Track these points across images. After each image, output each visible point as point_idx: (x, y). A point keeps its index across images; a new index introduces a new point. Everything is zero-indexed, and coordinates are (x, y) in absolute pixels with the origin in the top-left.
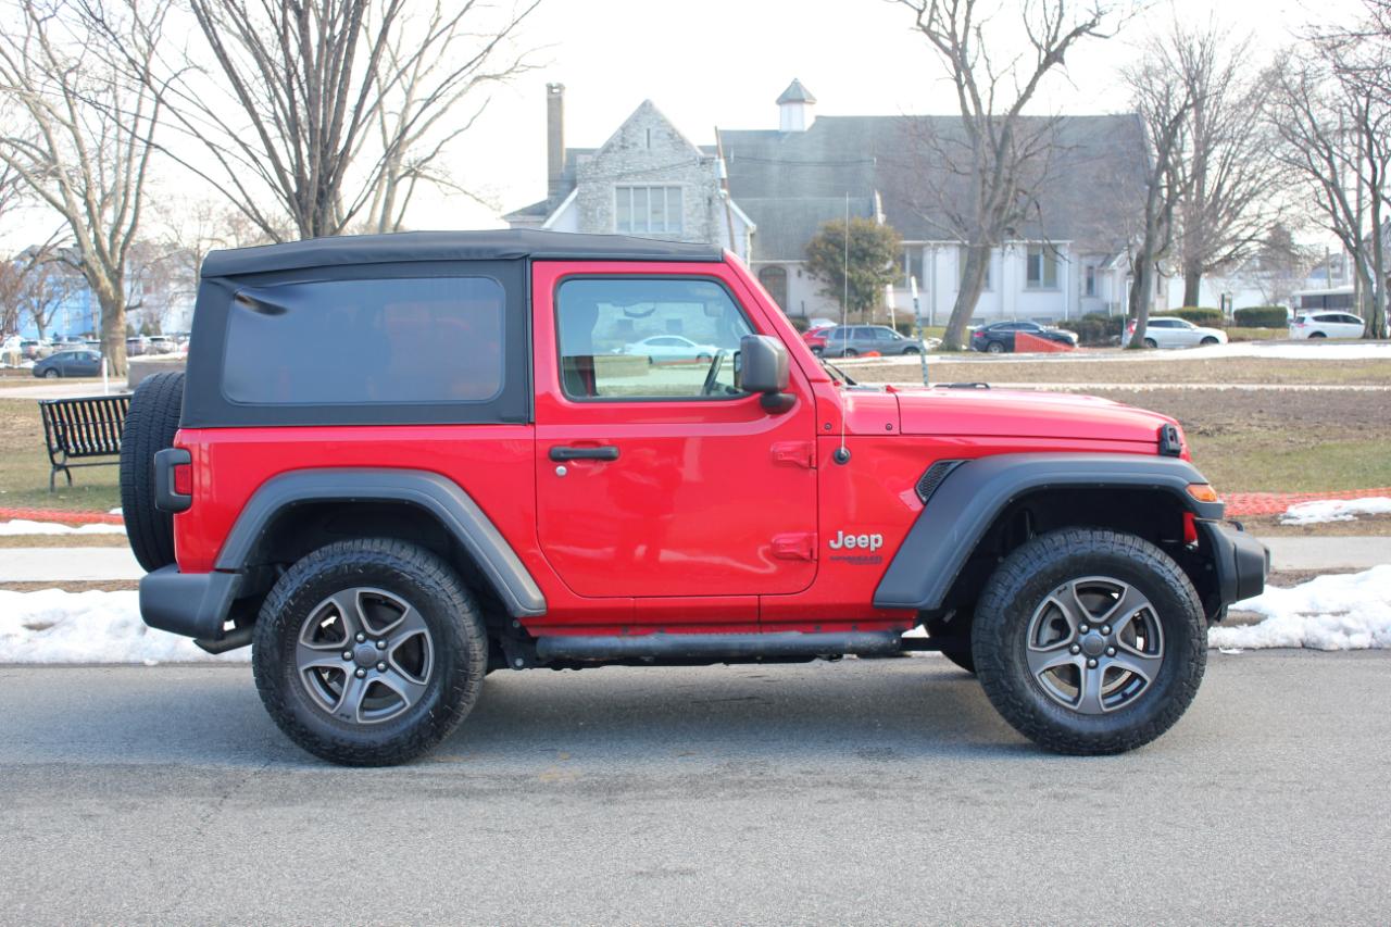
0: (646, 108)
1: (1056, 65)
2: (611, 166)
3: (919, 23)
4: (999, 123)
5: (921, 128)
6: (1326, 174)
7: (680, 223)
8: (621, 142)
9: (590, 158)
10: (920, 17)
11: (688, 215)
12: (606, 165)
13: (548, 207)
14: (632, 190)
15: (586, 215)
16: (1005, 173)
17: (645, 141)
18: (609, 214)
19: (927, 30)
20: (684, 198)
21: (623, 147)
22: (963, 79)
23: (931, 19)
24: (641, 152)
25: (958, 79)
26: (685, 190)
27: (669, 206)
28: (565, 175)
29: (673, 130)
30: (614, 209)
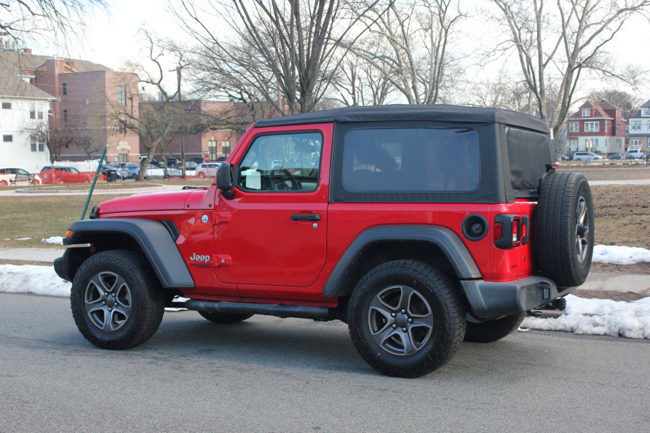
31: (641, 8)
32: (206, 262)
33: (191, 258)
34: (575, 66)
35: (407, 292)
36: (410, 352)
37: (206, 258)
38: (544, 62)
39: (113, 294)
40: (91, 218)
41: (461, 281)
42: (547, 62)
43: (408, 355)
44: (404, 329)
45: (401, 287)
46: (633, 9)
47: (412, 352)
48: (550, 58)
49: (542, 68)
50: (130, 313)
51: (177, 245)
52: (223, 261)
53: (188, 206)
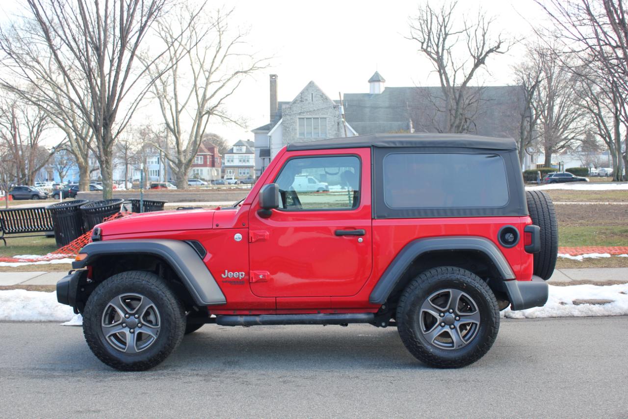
0: (311, 84)
1: (482, 65)
2: (296, 109)
3: (422, 48)
4: (458, 90)
5: (424, 93)
6: (596, 111)
7: (326, 133)
8: (301, 98)
9: (288, 106)
10: (422, 45)
11: (329, 130)
12: (294, 109)
13: (270, 126)
14: (305, 119)
15: (286, 130)
16: (460, 111)
17: (311, 98)
18: (295, 130)
19: (426, 51)
20: (327, 123)
21: (301, 101)
22: (442, 71)
23: (428, 46)
24: (309, 103)
25: (439, 71)
26: (327, 119)
27: (321, 125)
28: (278, 112)
29: (323, 94)
30: (298, 128)
31: (251, 71)
32: (240, 278)
33: (223, 275)
34: (204, 113)
35: (456, 294)
36: (459, 346)
37: (241, 275)
38: (179, 109)
39: (136, 316)
40: (94, 240)
41: (506, 282)
42: (181, 110)
43: (458, 348)
44: (452, 326)
45: (450, 290)
46: (245, 72)
47: (461, 345)
48: (183, 107)
49: (178, 114)
50: (158, 333)
51: (205, 264)
52: (261, 277)
53: (217, 226)
